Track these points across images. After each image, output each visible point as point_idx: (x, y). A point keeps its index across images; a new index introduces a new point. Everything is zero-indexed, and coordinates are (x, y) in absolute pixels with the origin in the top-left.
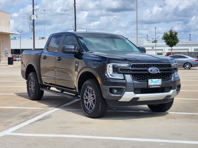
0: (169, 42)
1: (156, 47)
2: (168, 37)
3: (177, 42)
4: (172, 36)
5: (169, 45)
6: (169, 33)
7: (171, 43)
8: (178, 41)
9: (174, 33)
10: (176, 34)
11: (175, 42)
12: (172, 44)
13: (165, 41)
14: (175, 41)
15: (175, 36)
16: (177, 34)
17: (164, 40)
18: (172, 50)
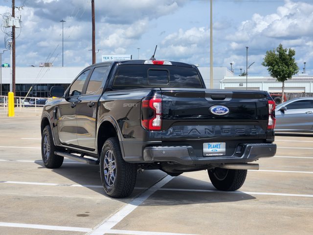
0: (278, 70)
1: (247, 82)
2: (276, 61)
3: (295, 70)
4: (284, 59)
5: (277, 77)
6: (277, 53)
7: (281, 73)
8: (295, 68)
9: (287, 53)
10: (292, 53)
11: (290, 71)
12: (284, 75)
13: (270, 70)
14: (291, 69)
15: (291, 59)
16: (294, 54)
17: (267, 67)
18: (283, 88)
